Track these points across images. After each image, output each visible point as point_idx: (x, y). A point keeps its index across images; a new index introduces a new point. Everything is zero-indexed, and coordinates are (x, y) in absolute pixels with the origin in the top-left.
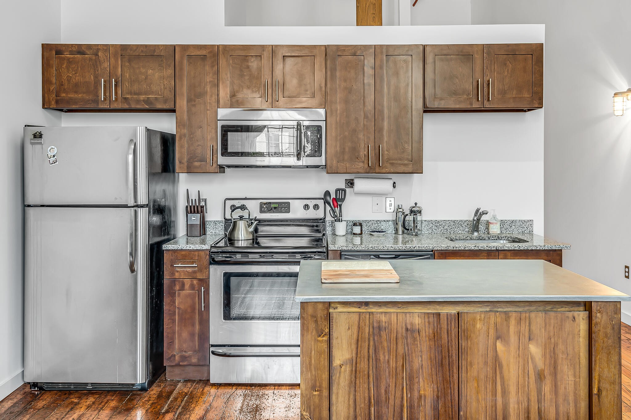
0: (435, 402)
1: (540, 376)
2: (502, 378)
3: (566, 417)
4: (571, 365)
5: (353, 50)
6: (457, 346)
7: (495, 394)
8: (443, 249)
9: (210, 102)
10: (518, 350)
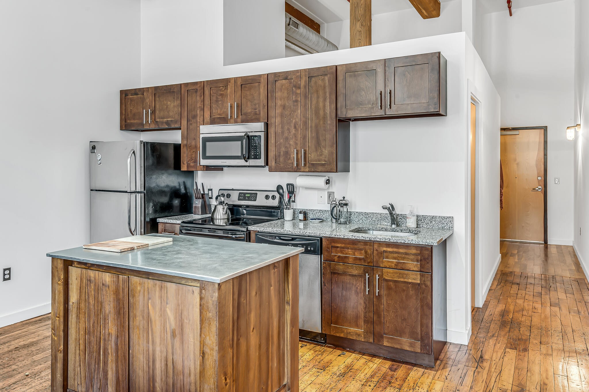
0: (116, 340)
1: (174, 335)
2: (152, 330)
3: (189, 370)
4: (192, 330)
5: (285, 75)
6: (128, 301)
7: (148, 342)
8: (327, 236)
9: (199, 122)
10: (160, 310)
